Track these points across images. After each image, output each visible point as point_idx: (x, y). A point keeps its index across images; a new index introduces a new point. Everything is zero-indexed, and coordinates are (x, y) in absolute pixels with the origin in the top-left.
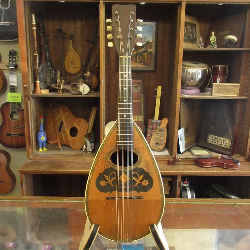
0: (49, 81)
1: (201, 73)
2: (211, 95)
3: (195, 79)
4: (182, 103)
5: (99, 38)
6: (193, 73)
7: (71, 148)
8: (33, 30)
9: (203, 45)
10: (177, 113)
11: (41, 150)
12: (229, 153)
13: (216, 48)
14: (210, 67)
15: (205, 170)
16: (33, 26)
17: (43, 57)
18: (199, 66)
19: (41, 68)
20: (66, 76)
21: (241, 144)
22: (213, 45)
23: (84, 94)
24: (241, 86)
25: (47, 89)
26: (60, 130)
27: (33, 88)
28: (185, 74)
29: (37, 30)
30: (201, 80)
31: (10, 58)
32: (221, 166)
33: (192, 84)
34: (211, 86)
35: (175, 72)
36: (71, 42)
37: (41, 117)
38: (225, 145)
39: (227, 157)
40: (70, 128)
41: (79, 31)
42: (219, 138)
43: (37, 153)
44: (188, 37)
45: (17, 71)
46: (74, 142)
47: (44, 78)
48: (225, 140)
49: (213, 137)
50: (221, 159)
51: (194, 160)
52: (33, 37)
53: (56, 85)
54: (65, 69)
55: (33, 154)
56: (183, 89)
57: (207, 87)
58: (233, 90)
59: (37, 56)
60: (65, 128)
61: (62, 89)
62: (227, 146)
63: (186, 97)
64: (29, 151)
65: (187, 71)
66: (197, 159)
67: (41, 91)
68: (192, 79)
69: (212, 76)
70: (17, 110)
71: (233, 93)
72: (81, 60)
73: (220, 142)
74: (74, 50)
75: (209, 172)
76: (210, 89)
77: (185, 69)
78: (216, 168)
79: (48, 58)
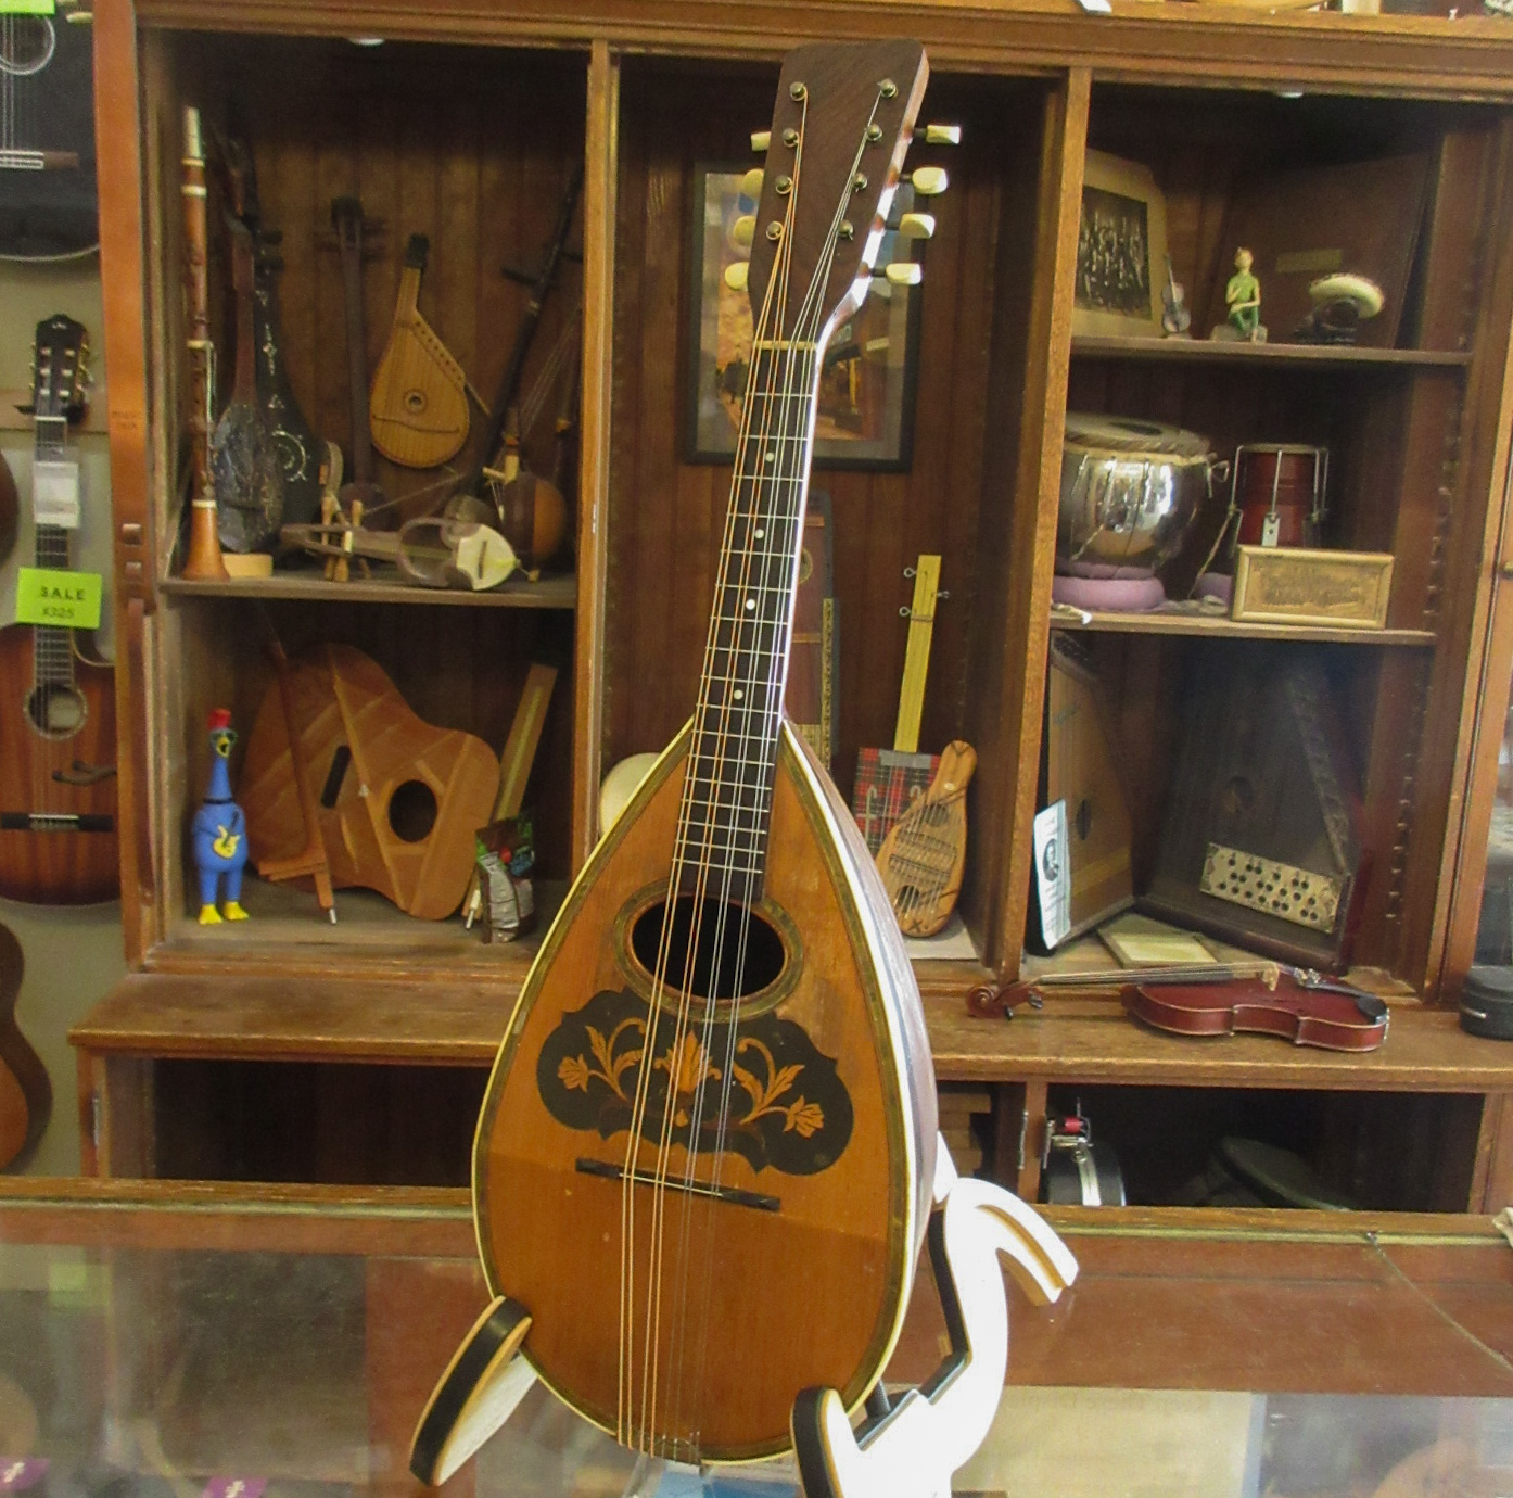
0: (270, 502)
1: (1169, 487)
2: (1228, 616)
3: (1137, 517)
4: (1058, 654)
5: (578, 259)
6: (1123, 485)
7: (392, 904)
8: (185, 202)
9: (1185, 320)
10: (1027, 710)
11: (210, 914)
12: (1323, 955)
13: (1258, 341)
14: (1222, 450)
15: (1187, 1054)
16: (184, 174)
17: (244, 362)
18: (1157, 441)
19: (225, 428)
20: (373, 478)
21: (1395, 906)
22: (1244, 324)
23: (478, 584)
24: (1396, 565)
25: (257, 548)
26: (329, 798)
27: (174, 540)
28: (1077, 488)
29: (208, 199)
30: (1169, 526)
31: (41, 361)
32: (1279, 1027)
33: (1119, 548)
34: (1227, 564)
35: (1022, 469)
36: (412, 277)
37: (215, 720)
38: (1301, 905)
39: (1314, 978)
40: (389, 787)
41: (462, 216)
42: (1269, 868)
43: (190, 931)
44: (1101, 274)
45: (82, 439)
46: (412, 867)
47: (240, 483)
48: (1302, 880)
49: (1232, 863)
50: (1277, 988)
51: (1123, 991)
52: (185, 233)
53: (317, 528)
54: (369, 433)
55: (163, 939)
56: (1060, 572)
57: (1204, 568)
58: (1354, 590)
59: (203, 351)
60: (357, 787)
61: (348, 553)
62: (1314, 916)
63: (1080, 621)
64: (138, 919)
65: (1090, 471)
66: (1139, 988)
67: (221, 560)
68: (1121, 517)
69: (1232, 507)
70: (71, 670)
71: (1352, 604)
72: (466, 389)
73: (1277, 888)
74: (425, 325)
75: (1209, 1063)
76: (1223, 582)
77: (1081, 457)
78: (1247, 1043)
79: (272, 367)
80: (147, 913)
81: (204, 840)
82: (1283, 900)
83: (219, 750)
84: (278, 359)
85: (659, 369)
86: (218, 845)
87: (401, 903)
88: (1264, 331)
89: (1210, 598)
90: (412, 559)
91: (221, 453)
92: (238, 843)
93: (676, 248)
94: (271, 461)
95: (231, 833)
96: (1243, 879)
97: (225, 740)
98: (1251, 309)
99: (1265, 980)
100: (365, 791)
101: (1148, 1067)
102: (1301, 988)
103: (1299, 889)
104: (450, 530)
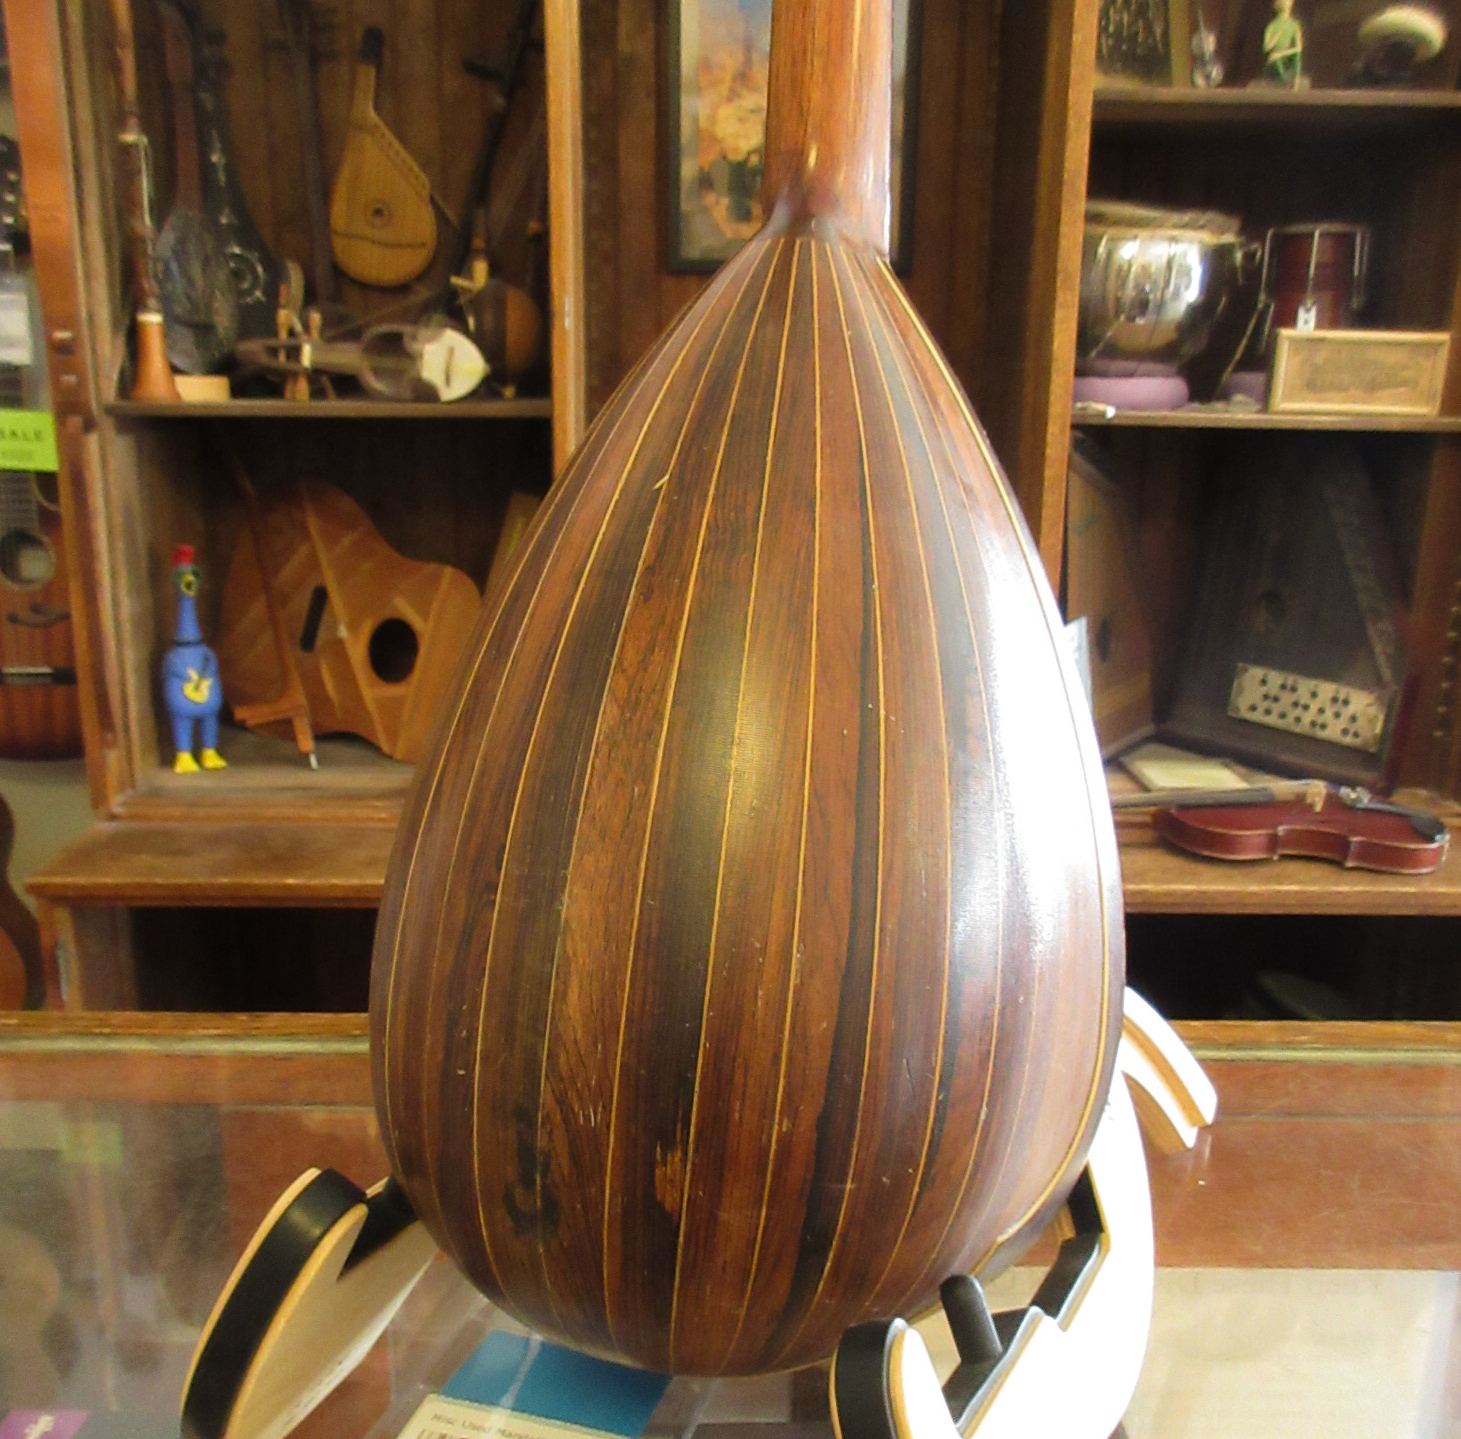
0: (224, 319)
1: (1197, 274)
2: (1265, 408)
3: (1161, 306)
4: (1077, 458)
6: (1146, 274)
7: (376, 748)
9: (1216, 72)
11: (185, 762)
12: (1369, 775)
13: (1300, 88)
14: (1250, 230)
15: (1229, 880)
17: (187, 162)
18: (1187, 217)
19: (169, 237)
20: (337, 297)
21: (1443, 723)
23: (446, 395)
24: (1453, 339)
25: (215, 368)
26: (308, 641)
27: (119, 359)
28: (1096, 273)
30: (1200, 313)
32: (1328, 850)
33: (1140, 342)
34: (1261, 360)
35: (1038, 247)
36: (367, 76)
37: (178, 557)
38: (1343, 723)
39: (1360, 797)
40: (368, 627)
42: (1305, 686)
43: (163, 779)
44: (1118, 36)
45: (29, 269)
46: (392, 709)
47: (189, 298)
48: (1342, 697)
49: (1264, 682)
50: (1323, 809)
51: (1154, 816)
53: (272, 342)
54: (330, 250)
55: (133, 786)
56: (1081, 372)
57: (1230, 369)
58: (1405, 374)
59: (134, 146)
60: (334, 628)
61: (306, 369)
62: (1356, 735)
63: (1103, 414)
64: (102, 765)
65: (1110, 254)
66: (1173, 811)
67: (173, 384)
68: (1142, 305)
69: (1262, 297)
70: (34, 515)
71: (1402, 389)
72: (432, 200)
73: (1314, 708)
74: (384, 128)
75: (1254, 888)
76: (1255, 379)
77: (1101, 238)
78: (1293, 867)
79: (222, 178)
80: (113, 757)
81: (173, 686)
82: (1320, 720)
83: (183, 588)
84: (229, 168)
85: (636, 169)
86: (189, 690)
87: (386, 748)
88: (1306, 82)
89: (1238, 397)
90: (377, 372)
91: (167, 269)
92: (211, 688)
93: (651, 33)
94: (222, 275)
95: (202, 675)
96: (1276, 699)
97: (190, 578)
98: (1294, 55)
99: (1309, 800)
100: (343, 632)
101: (1188, 894)
102: (1350, 808)
103: (1338, 707)
104: (414, 337)
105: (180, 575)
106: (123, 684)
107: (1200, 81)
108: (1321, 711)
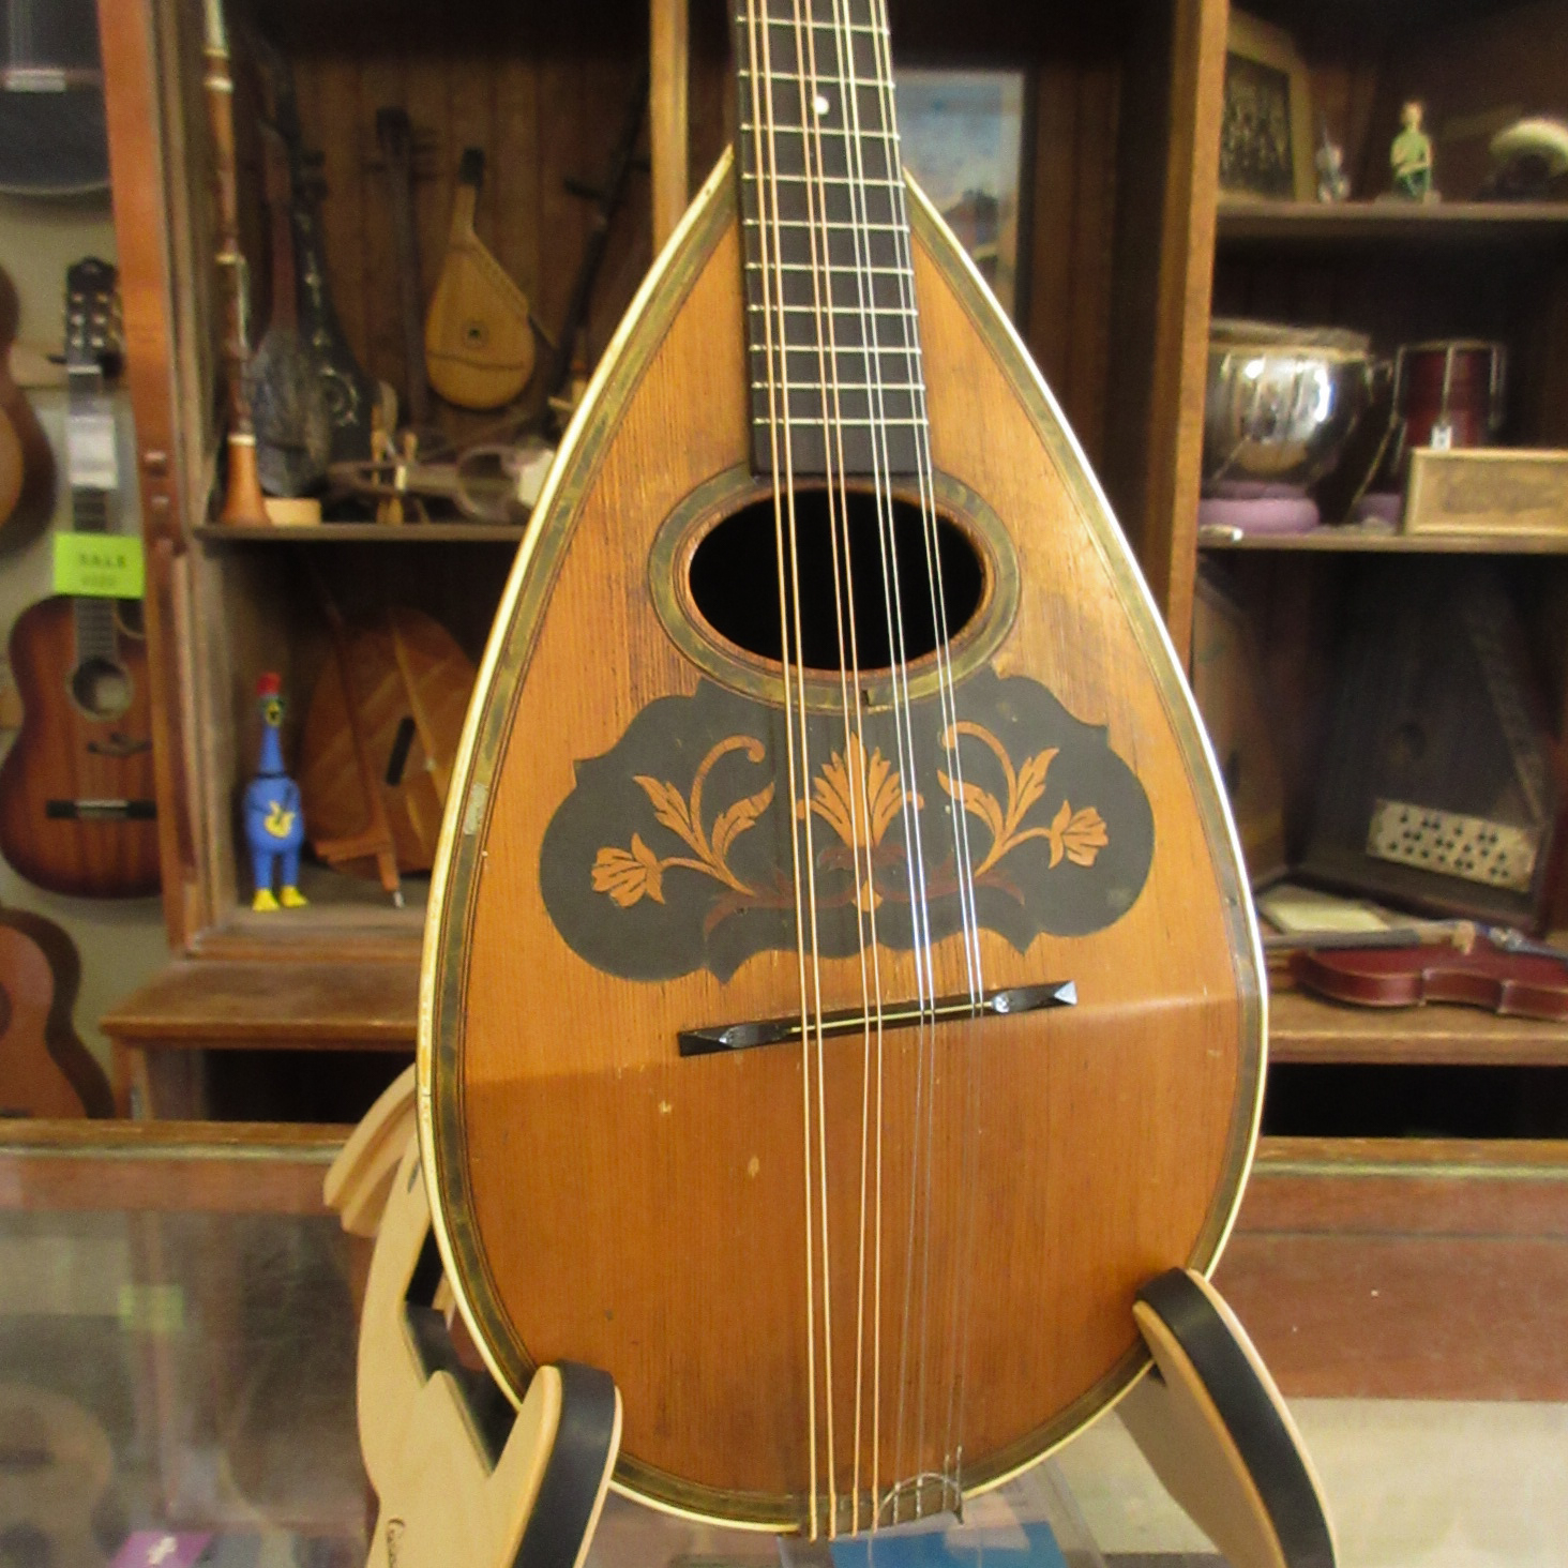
0: (316, 442)
2: (1399, 530)
3: (1289, 424)
8: (208, 97)
9: (1342, 187)
11: (265, 900)
12: (1520, 916)
13: (1429, 203)
14: (1381, 347)
15: (1373, 1027)
16: (206, 65)
17: (283, 284)
18: (1313, 335)
19: (263, 358)
20: (430, 421)
25: (305, 491)
26: (394, 775)
27: (210, 482)
28: (1222, 390)
29: (236, 96)
30: (1329, 433)
31: (73, 307)
32: (1477, 996)
33: (1267, 462)
34: (1395, 481)
35: (1160, 364)
36: (467, 197)
37: (263, 686)
38: (1490, 862)
39: (1511, 938)
41: (519, 128)
42: (1449, 822)
43: (242, 916)
44: (1239, 152)
45: (118, 392)
47: (281, 419)
48: (1488, 834)
49: (1404, 819)
50: (1473, 950)
52: (210, 137)
54: (425, 372)
55: (211, 923)
56: (1207, 494)
57: (1362, 490)
58: (1548, 494)
59: (231, 267)
60: (421, 761)
61: (399, 492)
62: (1505, 874)
63: (1229, 537)
64: (182, 902)
65: (1234, 371)
66: (1311, 953)
67: (263, 507)
68: (1268, 425)
69: (1394, 418)
70: (113, 643)
71: (1545, 510)
72: (529, 319)
73: (1459, 845)
74: (483, 250)
75: (1401, 1035)
76: (1389, 501)
77: (1224, 356)
78: (1440, 1014)
79: (317, 299)
80: (192, 893)
82: (1466, 858)
83: (268, 718)
84: (325, 289)
89: (1371, 520)
90: (474, 494)
91: (260, 392)
92: (294, 822)
94: (315, 397)
95: (285, 808)
96: (1418, 837)
97: (276, 708)
99: (1456, 942)
100: (430, 766)
101: (1329, 1041)
102: (1502, 951)
103: (1486, 844)
104: (512, 459)
105: (265, 705)
106: (204, 816)
107: (1325, 195)
108: (1467, 849)
